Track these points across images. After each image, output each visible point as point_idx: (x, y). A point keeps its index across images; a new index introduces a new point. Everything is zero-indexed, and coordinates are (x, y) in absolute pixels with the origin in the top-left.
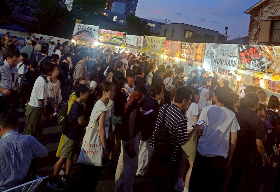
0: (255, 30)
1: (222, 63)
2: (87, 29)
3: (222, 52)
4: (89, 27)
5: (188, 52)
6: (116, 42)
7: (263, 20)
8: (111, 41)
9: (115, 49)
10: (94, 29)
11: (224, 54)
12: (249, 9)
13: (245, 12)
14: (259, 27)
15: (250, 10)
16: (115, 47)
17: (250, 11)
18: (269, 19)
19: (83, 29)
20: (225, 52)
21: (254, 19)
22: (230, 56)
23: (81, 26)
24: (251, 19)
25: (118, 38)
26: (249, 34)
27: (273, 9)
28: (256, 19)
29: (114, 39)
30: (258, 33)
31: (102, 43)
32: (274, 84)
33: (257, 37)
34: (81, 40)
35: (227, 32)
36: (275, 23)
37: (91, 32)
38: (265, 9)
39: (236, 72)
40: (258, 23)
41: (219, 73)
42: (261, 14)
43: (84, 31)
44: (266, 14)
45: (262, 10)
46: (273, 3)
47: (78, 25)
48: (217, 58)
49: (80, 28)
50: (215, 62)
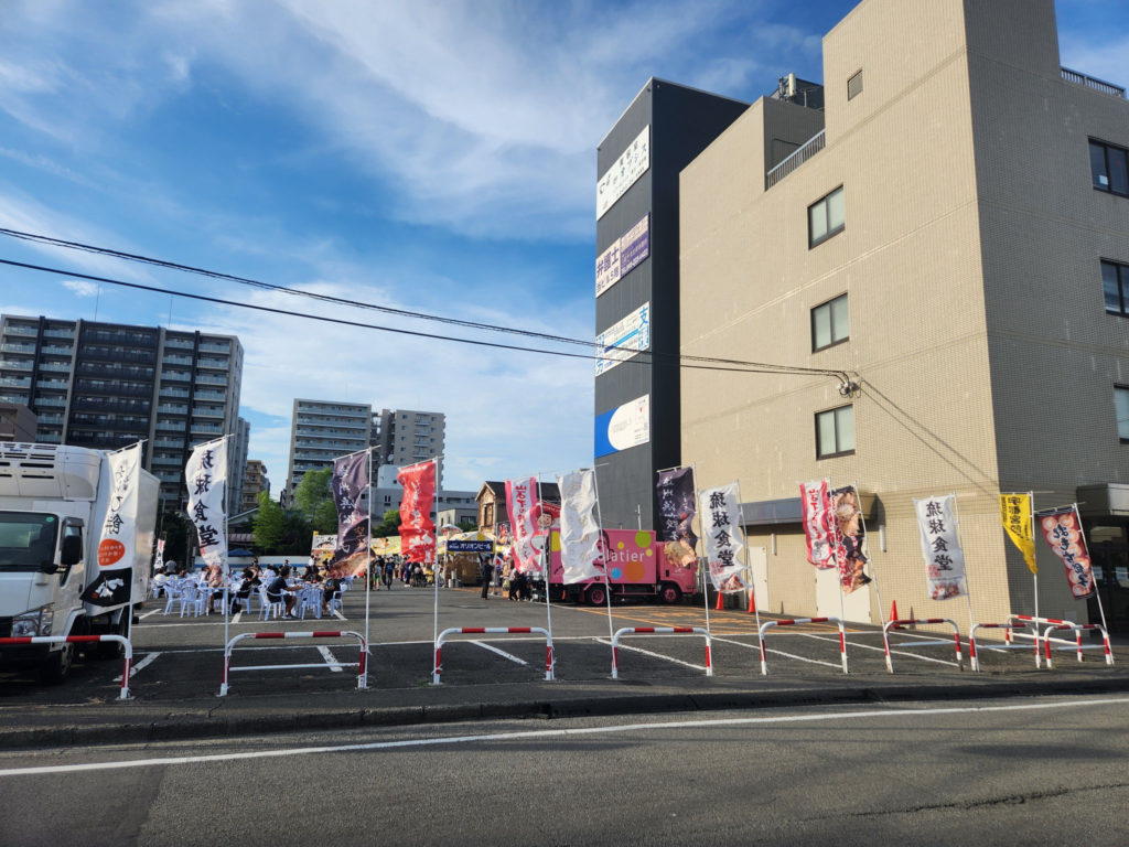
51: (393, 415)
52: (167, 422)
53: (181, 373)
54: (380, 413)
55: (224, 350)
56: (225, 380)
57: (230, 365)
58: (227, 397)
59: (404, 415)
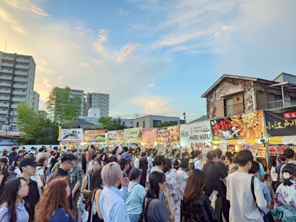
0: (212, 110)
1: (197, 138)
2: (72, 133)
3: (196, 130)
4: (73, 131)
5: (164, 135)
6: (100, 140)
7: (217, 100)
8: (96, 139)
9: (100, 146)
10: (79, 132)
11: (198, 130)
12: (204, 94)
13: (201, 97)
14: (214, 106)
15: (206, 94)
16: (100, 144)
17: (205, 96)
18: (222, 99)
19: (68, 133)
20: (198, 129)
21: (210, 100)
22: (203, 131)
23: (66, 131)
24: (207, 100)
25: (101, 136)
26: (207, 114)
27: (223, 90)
28: (212, 100)
29: (97, 137)
30: (214, 111)
31: (87, 142)
32: (248, 146)
33: (214, 115)
34: (69, 143)
35: (185, 117)
36: (227, 101)
37: (76, 135)
38: (217, 91)
39: (211, 143)
40: (213, 104)
41: (197, 147)
42: (214, 96)
43: (70, 135)
44: (219, 96)
45: (215, 92)
46: (223, 86)
47: (63, 131)
48: (192, 135)
49: (66, 133)
50: (191, 139)
51: (91, 95)
52: (3, 89)
53: (9, 70)
54: (87, 94)
55: (27, 61)
56: (27, 73)
57: (29, 67)
58: (28, 80)
59: (95, 94)
